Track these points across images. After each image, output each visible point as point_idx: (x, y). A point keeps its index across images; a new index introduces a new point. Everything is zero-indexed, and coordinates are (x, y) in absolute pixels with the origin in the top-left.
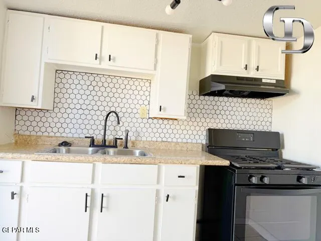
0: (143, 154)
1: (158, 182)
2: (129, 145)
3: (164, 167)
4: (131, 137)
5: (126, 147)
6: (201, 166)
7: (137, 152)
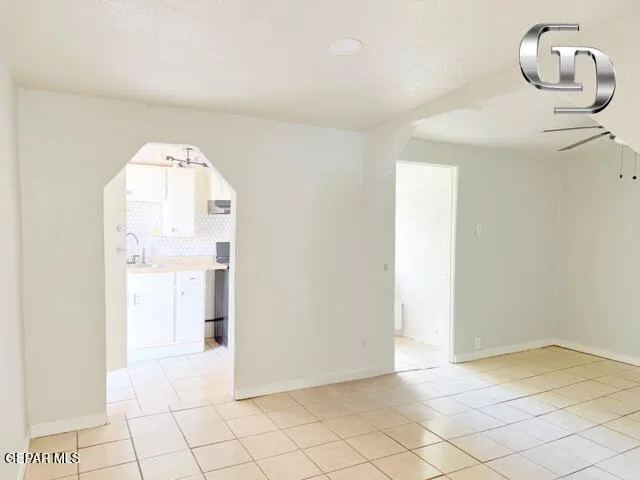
0: (160, 266)
1: (175, 284)
2: (146, 260)
3: (178, 273)
4: (147, 255)
5: (144, 262)
6: (208, 271)
7: (155, 265)
